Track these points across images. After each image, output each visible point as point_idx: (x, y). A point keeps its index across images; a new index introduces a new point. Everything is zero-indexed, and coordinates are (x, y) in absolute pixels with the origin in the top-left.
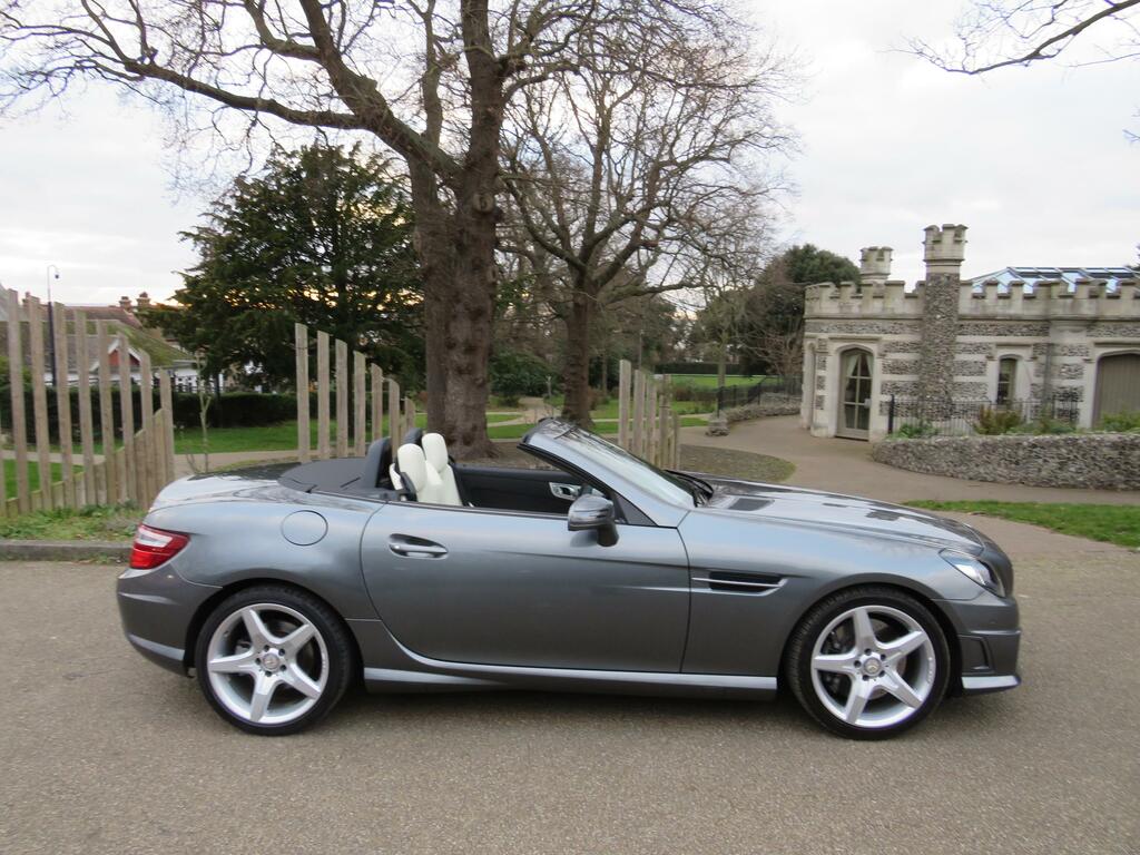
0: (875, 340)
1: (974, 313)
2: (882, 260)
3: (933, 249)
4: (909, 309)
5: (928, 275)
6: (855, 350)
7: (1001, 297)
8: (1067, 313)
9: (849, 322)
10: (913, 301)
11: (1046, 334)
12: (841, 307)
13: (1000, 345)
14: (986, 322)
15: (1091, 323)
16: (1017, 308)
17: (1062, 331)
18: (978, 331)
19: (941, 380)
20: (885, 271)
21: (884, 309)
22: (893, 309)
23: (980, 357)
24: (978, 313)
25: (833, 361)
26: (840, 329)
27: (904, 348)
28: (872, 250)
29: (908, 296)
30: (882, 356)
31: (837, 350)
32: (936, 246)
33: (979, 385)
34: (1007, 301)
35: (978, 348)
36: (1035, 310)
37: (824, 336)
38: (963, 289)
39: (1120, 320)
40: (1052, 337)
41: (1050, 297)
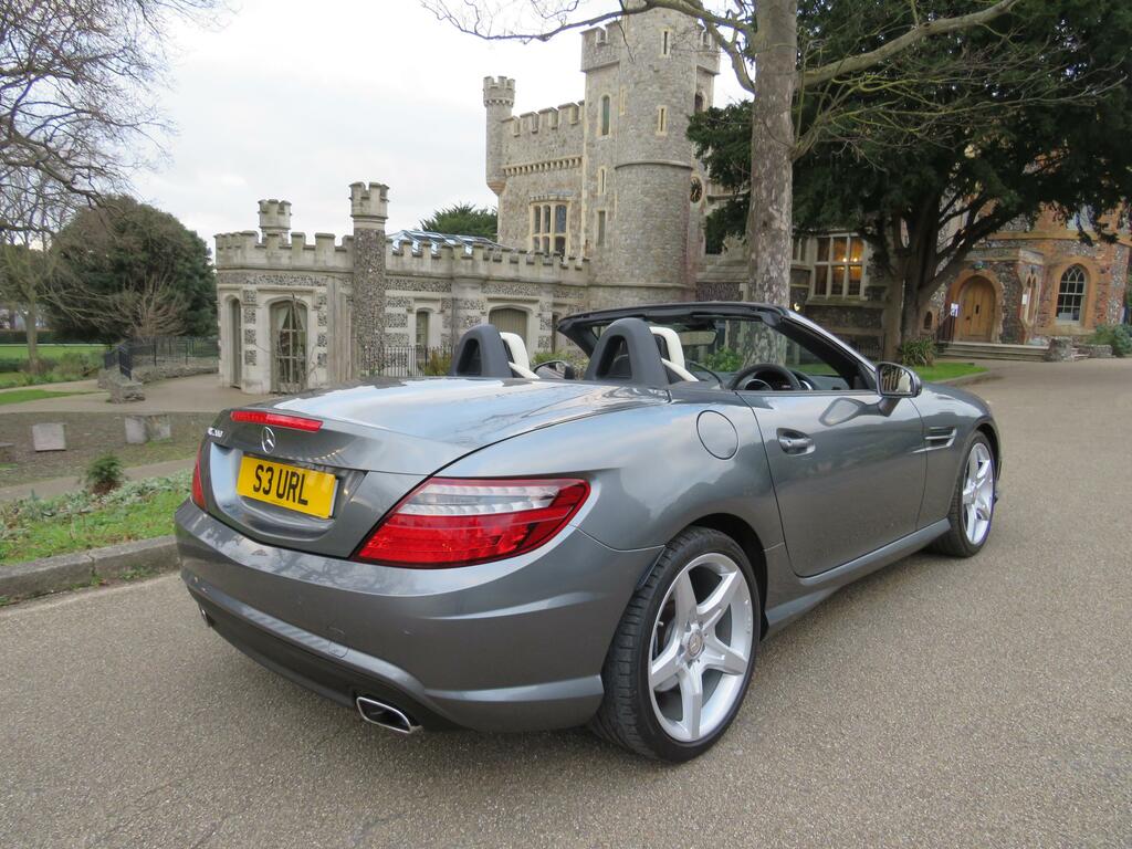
0: (310, 292)
1: (395, 269)
2: (283, 214)
3: (361, 205)
4: (339, 262)
5: (356, 230)
6: (286, 303)
7: (415, 256)
8: (469, 272)
9: (280, 273)
10: (343, 255)
11: (449, 290)
12: (269, 258)
13: (417, 300)
14: (405, 278)
15: (484, 282)
16: (427, 266)
17: (464, 288)
18: (399, 286)
19: (376, 331)
20: (287, 226)
21: (316, 261)
22: (325, 262)
23: (402, 310)
24: (398, 269)
25: (263, 313)
26: (270, 281)
28: (273, 202)
29: (338, 250)
30: (317, 308)
31: (267, 303)
32: (365, 203)
33: (402, 336)
34: (420, 260)
35: (400, 302)
36: (440, 269)
37: (252, 288)
38: (387, 246)
39: (504, 280)
40: (456, 293)
41: (453, 258)
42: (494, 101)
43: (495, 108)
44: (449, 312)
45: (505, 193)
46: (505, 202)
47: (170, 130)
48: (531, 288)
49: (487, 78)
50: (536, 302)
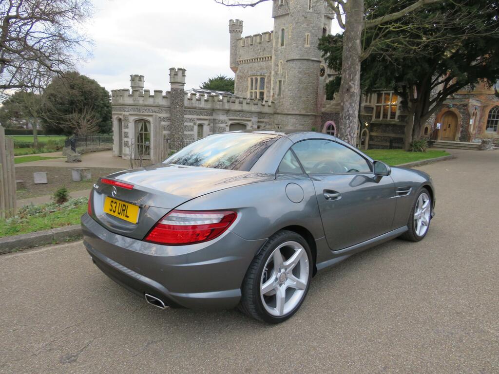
0: (152, 116)
1: (189, 106)
2: (141, 81)
3: (174, 78)
4: (164, 103)
5: (172, 89)
6: (141, 120)
7: (197, 100)
8: (221, 107)
9: (139, 107)
10: (166, 99)
11: (212, 115)
12: (134, 101)
13: (198, 119)
14: (193, 110)
15: (228, 111)
16: (203, 105)
17: (218, 114)
18: (191, 113)
19: (180, 133)
20: (142, 86)
21: (154, 102)
22: (158, 102)
23: (191, 124)
25: (131, 125)
26: (134, 110)
27: (164, 119)
28: (136, 76)
29: (164, 97)
30: (154, 123)
31: (133, 120)
32: (176, 77)
33: (192, 135)
34: (200, 102)
35: (191, 120)
36: (209, 106)
37: (127, 113)
38: (185, 96)
39: (236, 111)
40: (215, 116)
41: (214, 101)
42: (234, 31)
43: (234, 34)
44: (212, 125)
45: (238, 72)
46: (238, 76)
47: (92, 44)
48: (248, 115)
49: (231, 20)
50: (250, 120)
